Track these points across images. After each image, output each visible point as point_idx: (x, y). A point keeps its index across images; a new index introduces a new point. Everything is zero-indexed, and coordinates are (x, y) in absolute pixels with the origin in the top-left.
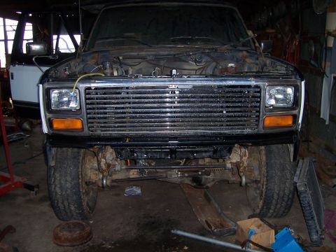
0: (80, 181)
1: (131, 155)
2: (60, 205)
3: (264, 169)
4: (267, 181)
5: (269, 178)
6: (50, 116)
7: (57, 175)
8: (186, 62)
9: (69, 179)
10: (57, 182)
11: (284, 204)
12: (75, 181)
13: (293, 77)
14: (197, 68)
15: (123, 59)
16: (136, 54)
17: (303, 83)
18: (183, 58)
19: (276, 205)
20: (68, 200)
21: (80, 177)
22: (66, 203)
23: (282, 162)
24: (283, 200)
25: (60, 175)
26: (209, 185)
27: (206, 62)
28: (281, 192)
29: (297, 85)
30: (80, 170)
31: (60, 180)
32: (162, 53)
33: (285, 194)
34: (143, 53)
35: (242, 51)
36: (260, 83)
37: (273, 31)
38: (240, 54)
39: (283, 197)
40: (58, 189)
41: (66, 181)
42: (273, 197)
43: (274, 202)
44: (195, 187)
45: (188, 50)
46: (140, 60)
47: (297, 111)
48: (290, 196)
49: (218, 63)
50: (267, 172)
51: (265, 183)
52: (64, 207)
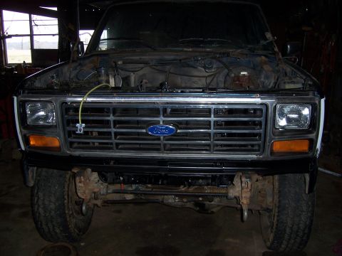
0: (66, 201)
1: (117, 179)
2: (44, 226)
3: (276, 197)
4: (279, 212)
5: (281, 208)
6: (25, 131)
7: (41, 194)
8: (194, 67)
9: (53, 199)
10: (40, 203)
11: (298, 240)
12: (60, 202)
13: (311, 93)
14: (207, 74)
15: (124, 63)
16: (138, 58)
17: (323, 101)
18: (192, 63)
19: (289, 239)
20: (52, 222)
21: (66, 197)
22: (50, 225)
23: (298, 190)
24: (297, 235)
25: (44, 195)
26: (214, 210)
27: (218, 68)
28: (295, 227)
29: (316, 104)
30: (66, 189)
31: (44, 200)
32: (167, 57)
33: (299, 228)
34: (146, 58)
35: (260, 55)
36: (267, 101)
37: (309, 29)
38: (258, 59)
39: (297, 232)
40: (41, 210)
41: (50, 201)
42: (285, 230)
43: (286, 237)
44: (198, 211)
45: (197, 54)
46: (142, 65)
47: (314, 134)
48: (306, 231)
49: (230, 70)
50: (279, 201)
51: (276, 214)
52: (49, 229)
